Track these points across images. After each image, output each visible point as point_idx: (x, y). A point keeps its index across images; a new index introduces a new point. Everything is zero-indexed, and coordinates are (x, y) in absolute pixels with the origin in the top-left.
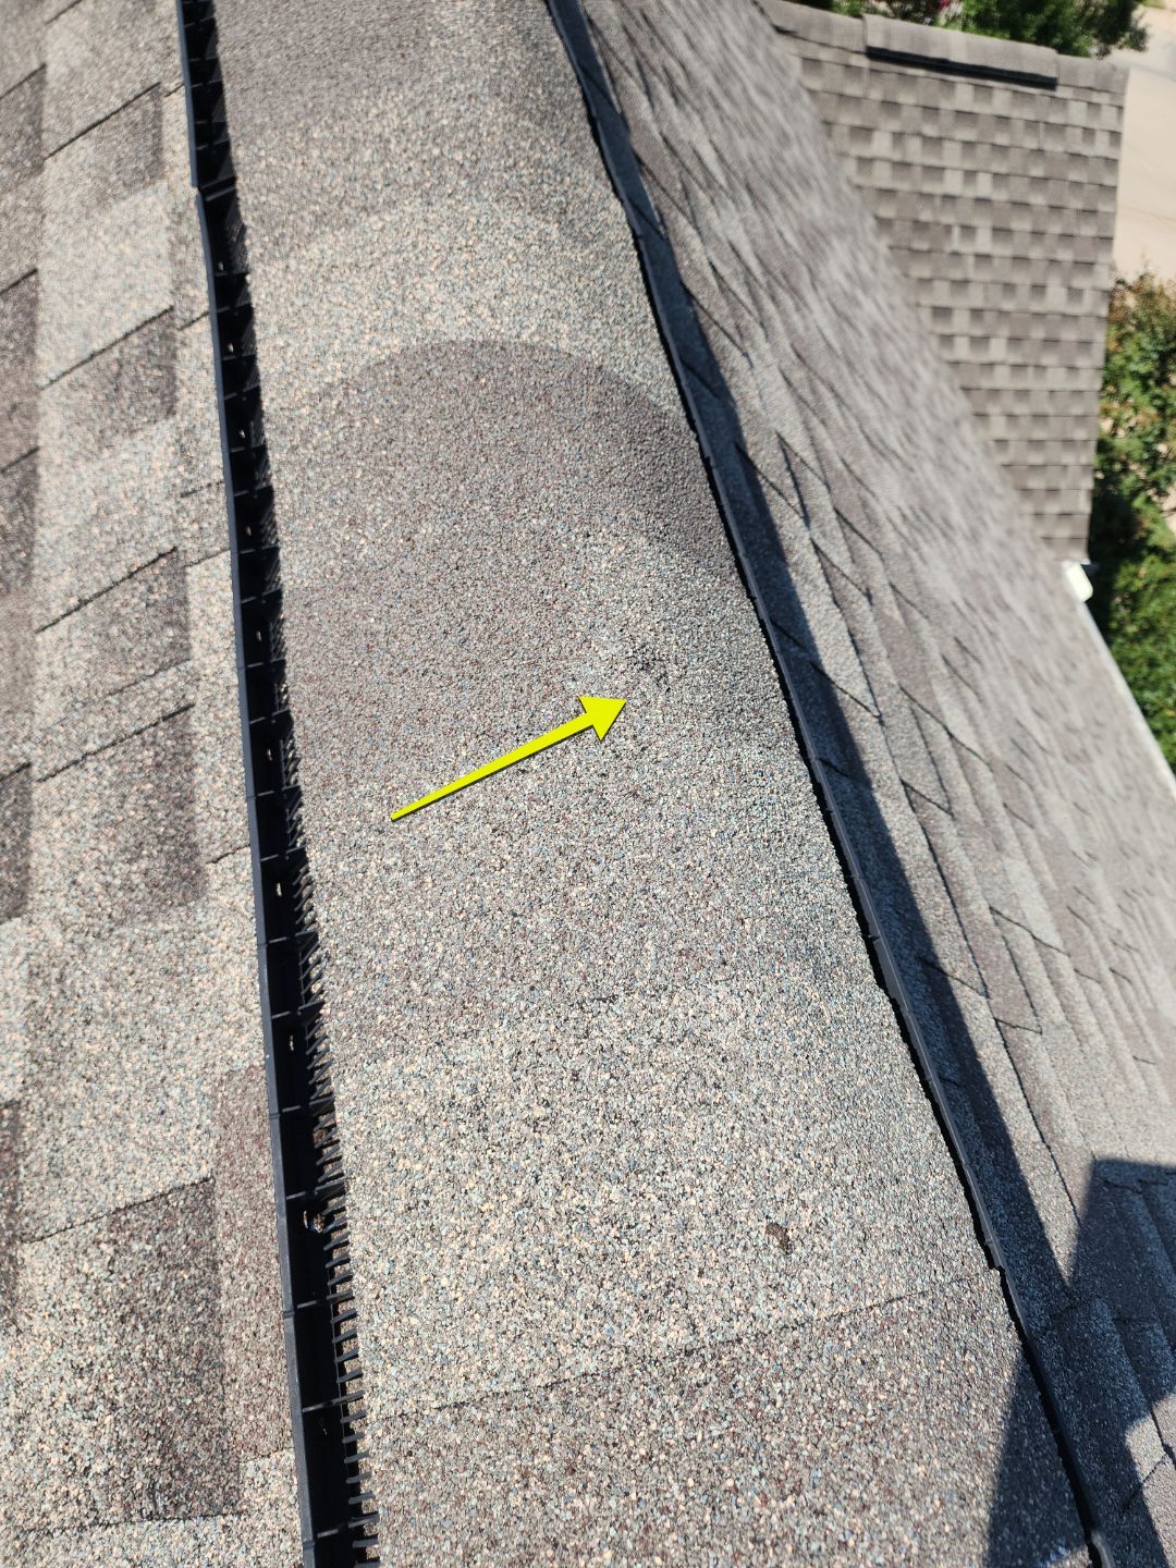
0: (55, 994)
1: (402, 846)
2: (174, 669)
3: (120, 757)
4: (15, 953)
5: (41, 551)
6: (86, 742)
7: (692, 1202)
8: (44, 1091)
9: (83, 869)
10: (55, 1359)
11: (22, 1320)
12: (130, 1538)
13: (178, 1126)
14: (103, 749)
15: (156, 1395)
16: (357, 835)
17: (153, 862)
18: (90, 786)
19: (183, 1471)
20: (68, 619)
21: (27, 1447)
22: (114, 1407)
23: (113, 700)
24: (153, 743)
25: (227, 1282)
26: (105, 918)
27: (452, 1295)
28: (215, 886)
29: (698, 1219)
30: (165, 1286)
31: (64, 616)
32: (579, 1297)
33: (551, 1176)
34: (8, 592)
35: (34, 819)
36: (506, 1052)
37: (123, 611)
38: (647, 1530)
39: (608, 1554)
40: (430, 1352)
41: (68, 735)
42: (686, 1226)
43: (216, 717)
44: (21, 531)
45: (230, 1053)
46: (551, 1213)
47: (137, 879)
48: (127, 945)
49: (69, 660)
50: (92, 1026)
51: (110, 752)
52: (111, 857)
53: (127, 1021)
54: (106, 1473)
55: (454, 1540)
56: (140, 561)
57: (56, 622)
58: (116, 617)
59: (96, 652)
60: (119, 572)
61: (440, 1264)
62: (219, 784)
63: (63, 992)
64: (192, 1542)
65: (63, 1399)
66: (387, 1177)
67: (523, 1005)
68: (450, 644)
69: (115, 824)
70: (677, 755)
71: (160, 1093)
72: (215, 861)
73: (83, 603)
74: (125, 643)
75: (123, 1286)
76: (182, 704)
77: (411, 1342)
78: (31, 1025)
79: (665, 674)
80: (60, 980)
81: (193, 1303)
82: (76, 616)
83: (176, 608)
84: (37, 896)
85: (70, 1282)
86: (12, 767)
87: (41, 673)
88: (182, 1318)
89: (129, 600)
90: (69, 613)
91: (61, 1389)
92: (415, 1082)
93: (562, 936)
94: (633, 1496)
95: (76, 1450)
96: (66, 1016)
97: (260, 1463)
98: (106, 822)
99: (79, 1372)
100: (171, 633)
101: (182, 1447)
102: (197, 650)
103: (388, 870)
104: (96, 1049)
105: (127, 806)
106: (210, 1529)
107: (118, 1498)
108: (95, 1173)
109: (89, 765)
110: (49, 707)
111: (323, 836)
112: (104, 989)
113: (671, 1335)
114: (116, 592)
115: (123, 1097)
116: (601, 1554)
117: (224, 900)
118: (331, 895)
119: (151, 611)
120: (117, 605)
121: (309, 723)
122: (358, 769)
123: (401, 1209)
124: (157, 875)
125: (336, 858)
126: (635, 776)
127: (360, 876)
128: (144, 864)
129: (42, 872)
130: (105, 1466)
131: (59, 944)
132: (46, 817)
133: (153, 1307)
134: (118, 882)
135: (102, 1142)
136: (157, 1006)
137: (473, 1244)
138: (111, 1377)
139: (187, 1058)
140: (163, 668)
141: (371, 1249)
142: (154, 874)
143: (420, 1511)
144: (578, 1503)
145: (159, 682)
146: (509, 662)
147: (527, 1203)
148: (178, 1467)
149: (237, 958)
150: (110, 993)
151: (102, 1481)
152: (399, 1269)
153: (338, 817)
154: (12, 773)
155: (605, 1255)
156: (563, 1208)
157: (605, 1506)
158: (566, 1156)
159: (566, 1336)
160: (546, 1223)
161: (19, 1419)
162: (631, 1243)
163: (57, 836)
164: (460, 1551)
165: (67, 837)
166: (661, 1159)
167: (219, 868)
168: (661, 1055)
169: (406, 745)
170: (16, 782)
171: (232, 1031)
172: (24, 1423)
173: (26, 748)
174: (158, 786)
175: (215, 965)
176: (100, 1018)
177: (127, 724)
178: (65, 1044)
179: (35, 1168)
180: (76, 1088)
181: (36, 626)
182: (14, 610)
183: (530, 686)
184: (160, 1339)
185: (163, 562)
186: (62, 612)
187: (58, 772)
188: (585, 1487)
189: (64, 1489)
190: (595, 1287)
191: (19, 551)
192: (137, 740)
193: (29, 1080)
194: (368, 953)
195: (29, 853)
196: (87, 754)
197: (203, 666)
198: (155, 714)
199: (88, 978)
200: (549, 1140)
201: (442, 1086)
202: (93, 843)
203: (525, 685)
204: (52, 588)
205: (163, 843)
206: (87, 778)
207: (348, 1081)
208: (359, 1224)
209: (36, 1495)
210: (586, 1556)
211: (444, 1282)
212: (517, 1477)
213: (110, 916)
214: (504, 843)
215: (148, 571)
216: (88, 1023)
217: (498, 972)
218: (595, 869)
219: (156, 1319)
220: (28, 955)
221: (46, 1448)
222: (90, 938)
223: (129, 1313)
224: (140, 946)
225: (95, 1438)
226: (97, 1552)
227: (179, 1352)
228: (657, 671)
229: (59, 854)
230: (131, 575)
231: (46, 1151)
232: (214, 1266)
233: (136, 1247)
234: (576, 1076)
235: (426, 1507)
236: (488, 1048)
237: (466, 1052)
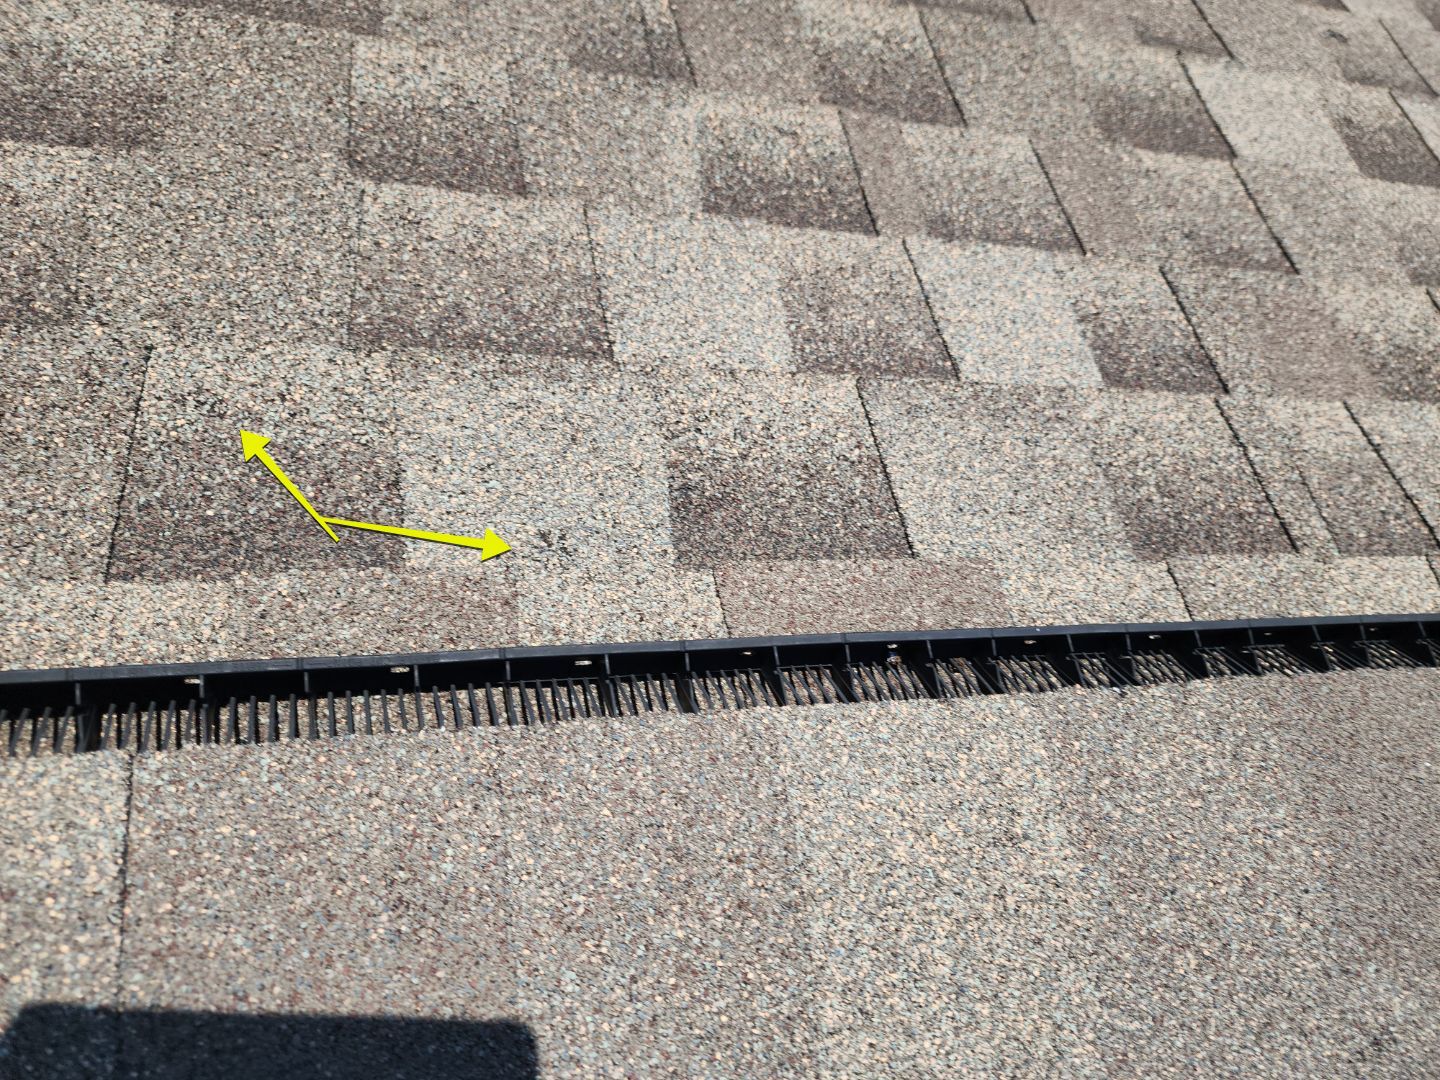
0: (1046, 413)
1: (1224, 777)
2: (1329, 537)
3: (1246, 479)
4: (1073, 375)
5: (1416, 408)
6: (1256, 447)
7: (927, 1044)
8: (971, 401)
9: (1148, 440)
10: (775, 405)
11: (801, 377)
12: (657, 468)
13: (951, 524)
14: (1252, 464)
15: (753, 495)
16: (1230, 731)
17: (1159, 508)
18: (1217, 449)
19: (701, 515)
20: (1359, 433)
21: (714, 379)
22: (744, 457)
23: (1295, 476)
24: (1259, 512)
25: (841, 566)
26: (1108, 460)
27: (866, 800)
28: (1148, 570)
29: (912, 1048)
30: (831, 506)
31: (1362, 428)
32: (866, 926)
33: (960, 909)
34: (1374, 374)
35: (1183, 395)
36: (1059, 873)
37: (1374, 488)
38: (694, 973)
39: (680, 934)
40: (823, 773)
41: (1262, 431)
42: (910, 1036)
43: (1295, 579)
44: (1428, 387)
45: (1014, 577)
46: (929, 905)
47: (1144, 490)
48: (1090, 481)
49: (1324, 432)
50: (1024, 446)
51: (1248, 470)
52: (1160, 467)
53: (1029, 479)
54: (698, 448)
55: (692, 786)
56: (1423, 507)
57: (1356, 421)
58: (1368, 480)
59: (1334, 459)
60: (1411, 486)
61: (889, 790)
62: (1237, 580)
63: (1049, 420)
64: (655, 522)
65: (748, 412)
66: (951, 742)
67: (1096, 893)
68: (1414, 846)
69: (1187, 473)
70: (1295, 1068)
71: (976, 508)
72: (1169, 571)
73: (1377, 449)
74: (1347, 489)
75: (829, 468)
76: (1299, 543)
77: (829, 755)
78: (1021, 391)
79: (1365, 1060)
80: (1060, 419)
81: (820, 531)
82: (1363, 441)
83: (1384, 541)
84: (1121, 396)
85: (831, 421)
86: (1224, 375)
87: (1309, 406)
88: (808, 521)
89: (1385, 495)
90: (1365, 434)
91: (753, 410)
92: (1029, 776)
93: (1153, 940)
94: (720, 963)
95: (713, 422)
96: (1030, 422)
97: (713, 587)
98: (1188, 464)
99: (767, 427)
100: (1362, 535)
101: (718, 515)
102: (1350, 562)
103: (1202, 762)
104: (1006, 449)
105: (1203, 484)
106: (664, 538)
107: (682, 458)
108: (913, 447)
109: (1234, 450)
110: (1280, 411)
111: (1226, 697)
112: (1054, 458)
113: (830, 1012)
114: (1390, 483)
115: (970, 473)
116: (681, 927)
117: (1137, 578)
118: (1175, 701)
119: (1379, 516)
120: (1380, 483)
121: (1325, 689)
122: (1287, 737)
123: (929, 754)
124: (1150, 511)
125: (1208, 709)
126: (1284, 1026)
127: (1194, 732)
128: (1156, 498)
129: (1141, 401)
130: (703, 447)
131: (1085, 416)
132: (1187, 406)
133: (814, 495)
134: (1139, 473)
135: (936, 453)
136: (1044, 508)
137: (905, 824)
138: (765, 455)
139: (1005, 534)
140: (1329, 526)
141: (897, 722)
142: (1150, 508)
143: (710, 754)
144: (717, 910)
145: (1315, 521)
146: (1397, 907)
147: (939, 883)
148: (704, 512)
149: (1091, 588)
150: (1051, 464)
151: (693, 444)
152: (883, 749)
153: (1243, 712)
154: (1218, 374)
155: (895, 955)
156: (934, 918)
157: (716, 935)
158: (976, 925)
159: (837, 910)
160: (923, 899)
161: (732, 373)
162: (903, 981)
163: (1172, 417)
164: (684, 791)
165: (1172, 426)
166: (965, 1019)
167: (1164, 574)
168: (1047, 1028)
169: (1315, 789)
170: (1210, 377)
171: (1031, 579)
172: (729, 378)
173: (1241, 388)
174: (1222, 515)
175: (1084, 567)
176: (1030, 454)
177: (1275, 489)
178: (1008, 421)
179: (913, 391)
180: (975, 430)
181: (1350, 402)
182: (1359, 380)
183: (1375, 926)
184: (792, 500)
185: (1425, 531)
186: (1365, 427)
187: (1227, 420)
188: (729, 917)
189: (686, 410)
190: (872, 942)
191: (1410, 384)
192: (1261, 496)
193: (978, 388)
194: (1130, 736)
195: (1154, 389)
196: (1245, 449)
197: (1338, 568)
198: (1288, 517)
199: (1059, 443)
200: (988, 909)
201: (1027, 803)
202: (1169, 450)
203: (1375, 921)
204: (1385, 418)
205: (1175, 518)
206: (1225, 448)
207: (1026, 709)
208: (914, 712)
209: (680, 386)
210: (680, 913)
211: (875, 792)
212: (737, 852)
213: (1111, 464)
214: (1237, 888)
215: (1414, 515)
216: (1026, 442)
217: (1122, 870)
218: (1209, 978)
219: (807, 497)
220: (1074, 388)
221: (713, 396)
222: (1092, 445)
223: (810, 474)
224: (1091, 493)
225: (719, 439)
226: (646, 439)
227: (784, 516)
228: (1369, 1052)
229: (1157, 418)
230: (1408, 497)
231: (926, 402)
232: (847, 552)
233: (858, 480)
234: (1038, 942)
235: (714, 760)
236: (1062, 854)
237: (1055, 832)
